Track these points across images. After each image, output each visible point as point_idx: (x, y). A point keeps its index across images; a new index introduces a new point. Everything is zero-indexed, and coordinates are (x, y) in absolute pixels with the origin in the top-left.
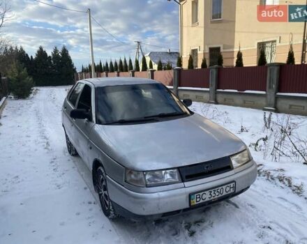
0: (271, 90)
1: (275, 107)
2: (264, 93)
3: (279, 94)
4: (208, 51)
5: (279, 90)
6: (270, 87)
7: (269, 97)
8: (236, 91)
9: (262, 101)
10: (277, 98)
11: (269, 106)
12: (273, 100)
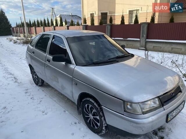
0: (143, 38)
1: (145, 48)
2: (139, 39)
3: (147, 40)
4: (100, 15)
5: (147, 38)
6: (143, 36)
7: (142, 42)
8: (122, 39)
9: (138, 44)
10: (146, 42)
11: (142, 47)
12: (144, 43)
